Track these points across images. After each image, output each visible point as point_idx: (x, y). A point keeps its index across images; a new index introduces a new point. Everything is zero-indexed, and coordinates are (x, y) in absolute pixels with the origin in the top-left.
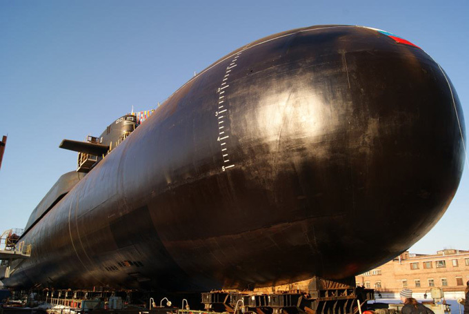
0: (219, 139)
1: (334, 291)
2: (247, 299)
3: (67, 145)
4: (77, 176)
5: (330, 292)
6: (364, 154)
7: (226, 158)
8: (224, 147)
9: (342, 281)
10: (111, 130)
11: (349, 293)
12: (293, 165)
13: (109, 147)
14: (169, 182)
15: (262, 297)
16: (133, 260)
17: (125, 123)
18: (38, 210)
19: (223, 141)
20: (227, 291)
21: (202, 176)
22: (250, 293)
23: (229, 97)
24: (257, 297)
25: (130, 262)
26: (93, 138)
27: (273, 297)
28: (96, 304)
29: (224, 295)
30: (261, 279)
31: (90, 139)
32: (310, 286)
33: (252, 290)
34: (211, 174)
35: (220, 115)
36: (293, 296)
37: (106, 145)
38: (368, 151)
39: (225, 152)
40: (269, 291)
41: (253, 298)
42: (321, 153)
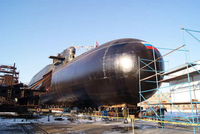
0: (103, 71)
1: (131, 107)
2: (110, 108)
3: (51, 57)
4: (53, 66)
5: (130, 107)
6: (136, 77)
7: (105, 75)
8: (104, 73)
9: (133, 105)
10: (65, 52)
11: (135, 107)
12: (120, 79)
13: (65, 58)
14: (90, 79)
15: (113, 108)
16: (78, 97)
17: (71, 50)
18: (36, 77)
19: (104, 71)
20: (105, 106)
21: (99, 79)
22: (110, 107)
23: (106, 60)
24: (112, 108)
25: (77, 98)
26: (59, 54)
27: (116, 108)
28: (68, 109)
29: (104, 107)
30: (114, 104)
31: (58, 54)
32: (125, 106)
33: (111, 106)
34: (101, 79)
35: (104, 65)
36: (120, 108)
37: (64, 57)
38: (137, 77)
39: (105, 74)
40: (115, 106)
41: (111, 108)
42: (126, 76)
